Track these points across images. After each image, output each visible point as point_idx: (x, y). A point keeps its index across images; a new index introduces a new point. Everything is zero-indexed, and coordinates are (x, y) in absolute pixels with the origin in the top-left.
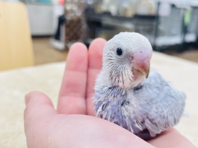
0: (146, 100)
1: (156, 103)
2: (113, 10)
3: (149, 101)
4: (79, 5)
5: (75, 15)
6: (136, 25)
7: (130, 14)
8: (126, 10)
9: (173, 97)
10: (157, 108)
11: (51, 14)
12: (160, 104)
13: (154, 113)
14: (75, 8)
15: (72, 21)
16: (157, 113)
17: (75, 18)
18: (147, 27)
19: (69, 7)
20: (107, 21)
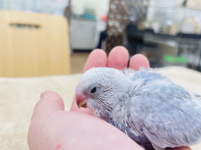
0: (141, 107)
1: (153, 112)
2: (156, 27)
3: (144, 108)
4: (122, 22)
5: (117, 31)
6: (180, 43)
7: (174, 32)
8: (169, 28)
9: (182, 111)
10: (153, 117)
11: (94, 29)
12: (158, 114)
13: (150, 122)
14: (117, 24)
15: (113, 37)
16: (153, 122)
17: (117, 34)
18: (192, 47)
19: (111, 23)
20: (149, 38)
